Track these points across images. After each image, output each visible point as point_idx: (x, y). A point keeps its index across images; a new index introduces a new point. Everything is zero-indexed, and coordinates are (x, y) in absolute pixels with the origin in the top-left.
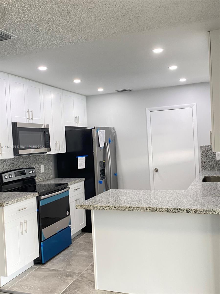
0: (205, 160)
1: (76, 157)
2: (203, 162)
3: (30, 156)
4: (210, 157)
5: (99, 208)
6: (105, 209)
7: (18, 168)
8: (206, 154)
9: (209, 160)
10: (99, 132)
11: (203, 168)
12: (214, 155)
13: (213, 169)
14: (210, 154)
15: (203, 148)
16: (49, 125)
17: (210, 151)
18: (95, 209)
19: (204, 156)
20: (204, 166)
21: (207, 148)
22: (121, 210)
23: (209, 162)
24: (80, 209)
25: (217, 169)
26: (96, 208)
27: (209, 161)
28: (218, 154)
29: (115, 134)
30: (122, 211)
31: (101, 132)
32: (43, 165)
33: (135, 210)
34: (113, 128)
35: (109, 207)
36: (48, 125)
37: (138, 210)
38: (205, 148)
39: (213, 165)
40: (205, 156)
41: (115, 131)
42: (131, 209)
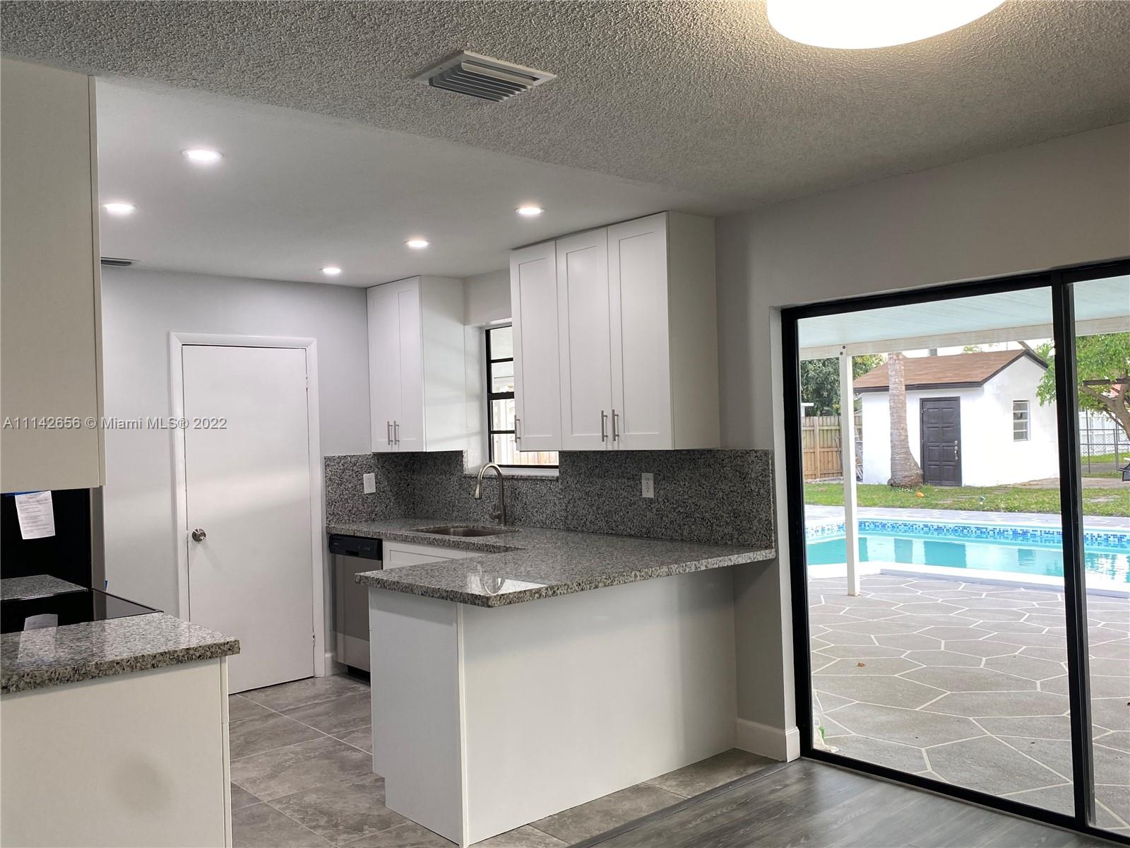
0: (337, 496)
2: (332, 502)
4: (350, 486)
5: (544, 594)
6: (558, 592)
8: (341, 478)
9: (346, 494)
11: (331, 518)
12: (360, 482)
13: (355, 519)
14: (351, 478)
15: (333, 464)
17: (349, 469)
18: (536, 598)
19: (335, 484)
20: (333, 513)
21: (342, 462)
22: (590, 589)
23: (347, 499)
24: (499, 606)
25: (363, 519)
26: (537, 595)
27: (346, 497)
28: (368, 479)
30: (593, 590)
33: (615, 583)
35: (566, 587)
37: (621, 582)
38: (338, 464)
39: (356, 509)
40: (338, 484)
42: (609, 582)
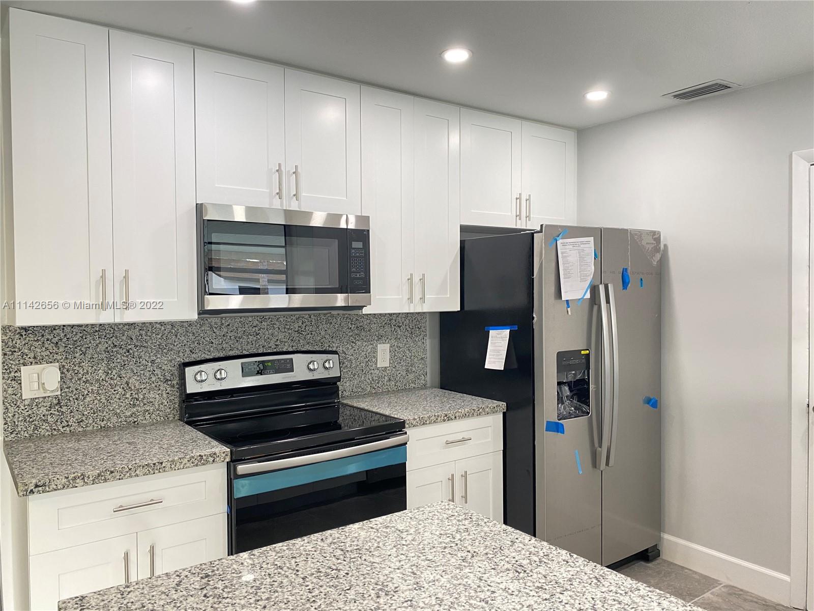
1: (486, 328)
3: (332, 316)
7: (275, 350)
10: (564, 245)
16: (369, 217)
29: (658, 256)
31: (574, 244)
32: (387, 346)
34: (654, 233)
36: (366, 219)
41: (665, 246)
